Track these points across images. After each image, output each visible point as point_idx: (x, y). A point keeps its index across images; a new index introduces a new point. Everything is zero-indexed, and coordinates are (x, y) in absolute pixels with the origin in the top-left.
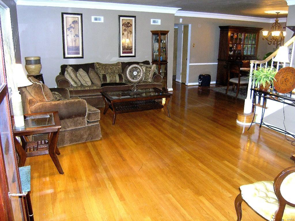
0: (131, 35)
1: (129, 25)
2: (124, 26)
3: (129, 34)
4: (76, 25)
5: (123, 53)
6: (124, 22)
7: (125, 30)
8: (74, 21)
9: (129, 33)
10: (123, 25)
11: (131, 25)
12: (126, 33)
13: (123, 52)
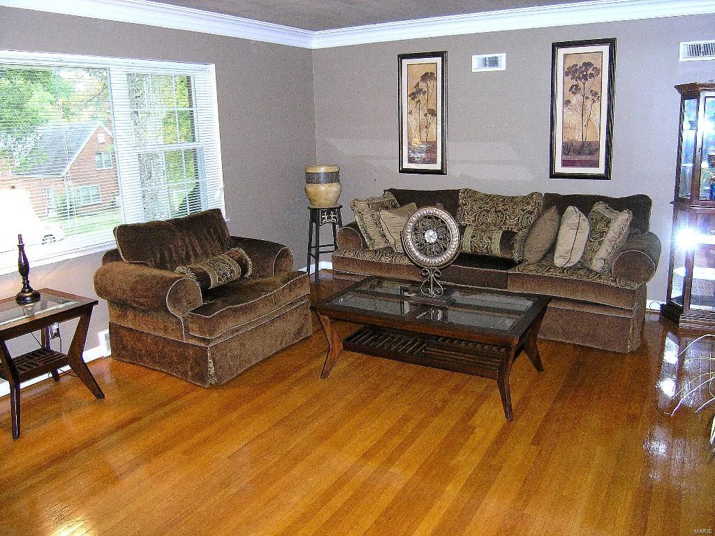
0: (597, 104)
1: (590, 71)
2: (570, 76)
3: (589, 103)
4: (430, 83)
5: (565, 163)
6: (570, 63)
7: (575, 89)
8: (427, 74)
9: (587, 98)
10: (566, 74)
11: (598, 71)
12: (576, 99)
13: (563, 161)
